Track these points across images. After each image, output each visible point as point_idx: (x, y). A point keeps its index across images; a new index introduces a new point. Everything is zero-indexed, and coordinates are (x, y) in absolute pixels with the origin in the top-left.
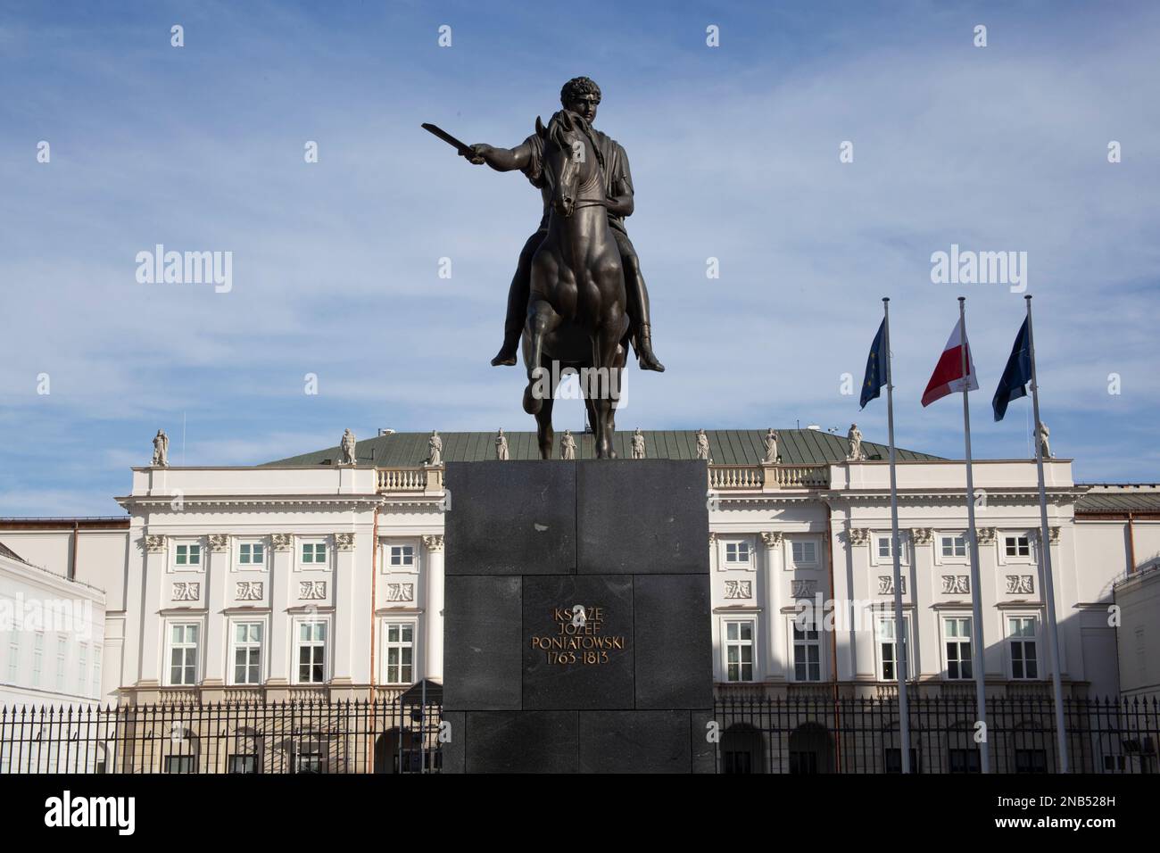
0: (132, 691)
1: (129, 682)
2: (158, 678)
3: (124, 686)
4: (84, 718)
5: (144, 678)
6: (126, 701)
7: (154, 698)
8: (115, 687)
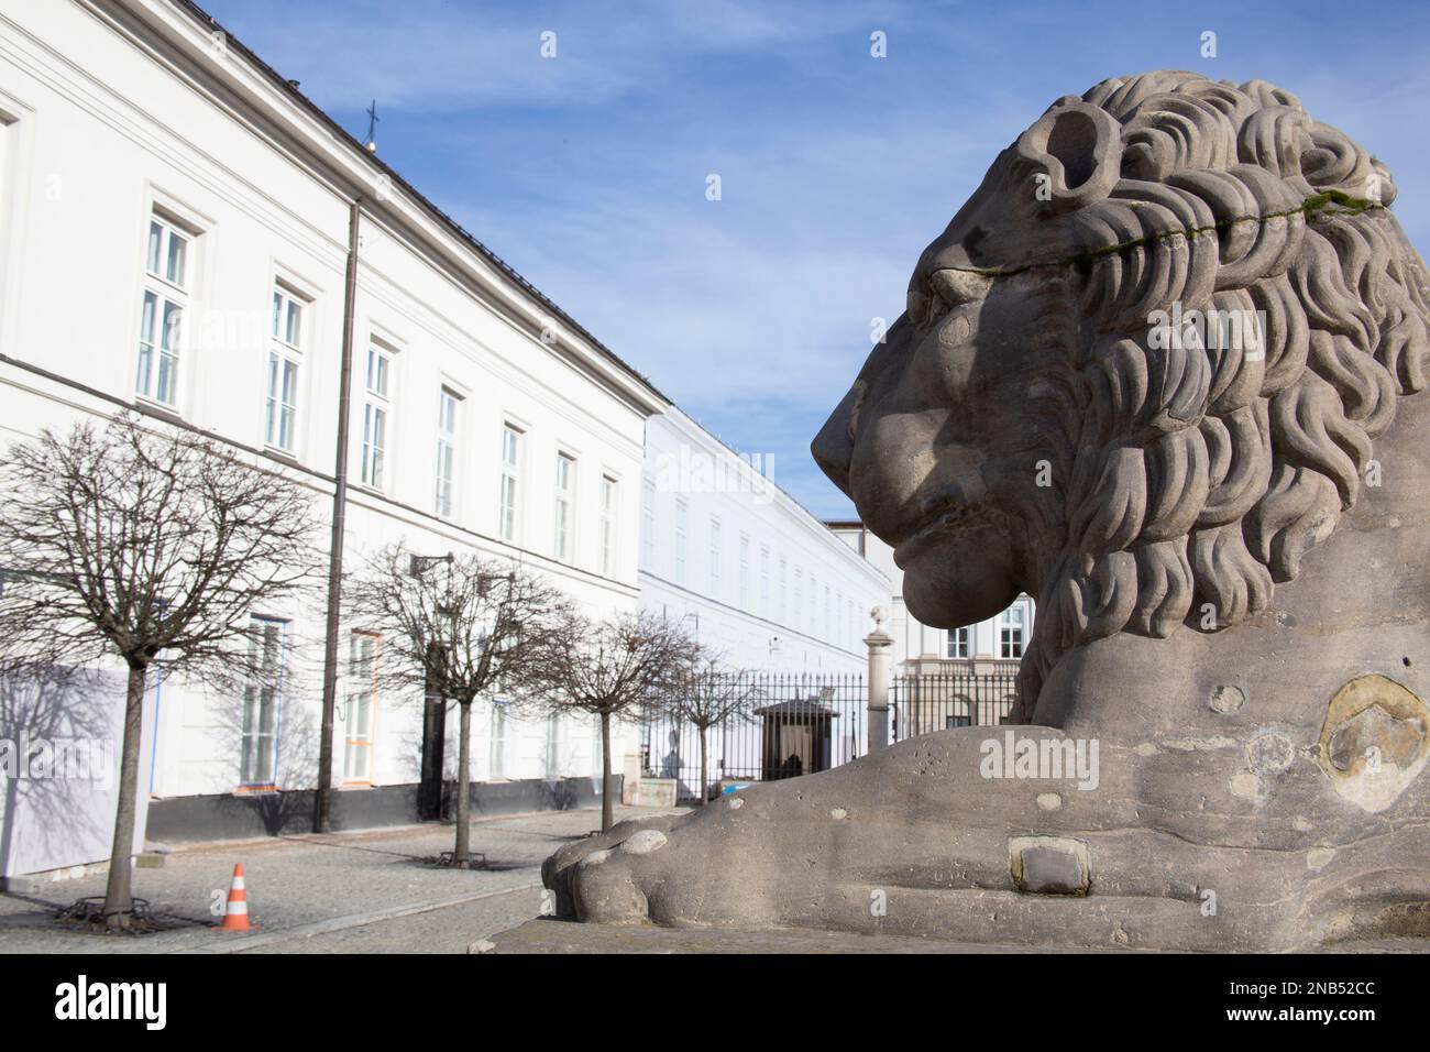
0: (917, 663)
1: (914, 655)
2: (938, 652)
3: (910, 657)
4: (850, 683)
5: (925, 652)
6: (912, 670)
7: (935, 669)
8: (903, 659)
